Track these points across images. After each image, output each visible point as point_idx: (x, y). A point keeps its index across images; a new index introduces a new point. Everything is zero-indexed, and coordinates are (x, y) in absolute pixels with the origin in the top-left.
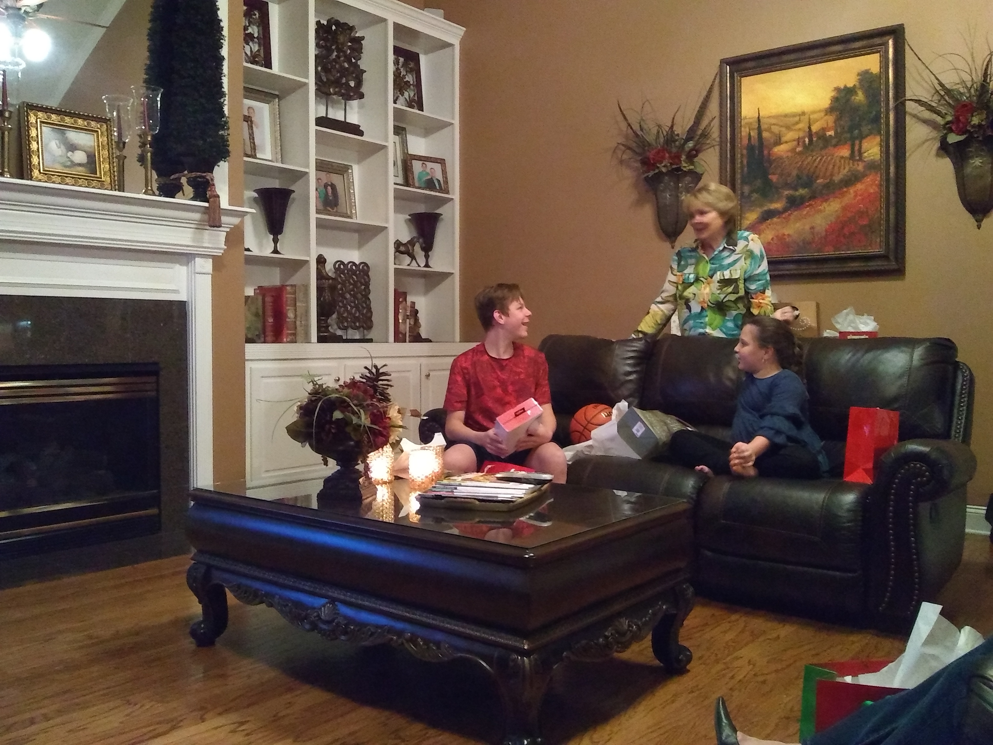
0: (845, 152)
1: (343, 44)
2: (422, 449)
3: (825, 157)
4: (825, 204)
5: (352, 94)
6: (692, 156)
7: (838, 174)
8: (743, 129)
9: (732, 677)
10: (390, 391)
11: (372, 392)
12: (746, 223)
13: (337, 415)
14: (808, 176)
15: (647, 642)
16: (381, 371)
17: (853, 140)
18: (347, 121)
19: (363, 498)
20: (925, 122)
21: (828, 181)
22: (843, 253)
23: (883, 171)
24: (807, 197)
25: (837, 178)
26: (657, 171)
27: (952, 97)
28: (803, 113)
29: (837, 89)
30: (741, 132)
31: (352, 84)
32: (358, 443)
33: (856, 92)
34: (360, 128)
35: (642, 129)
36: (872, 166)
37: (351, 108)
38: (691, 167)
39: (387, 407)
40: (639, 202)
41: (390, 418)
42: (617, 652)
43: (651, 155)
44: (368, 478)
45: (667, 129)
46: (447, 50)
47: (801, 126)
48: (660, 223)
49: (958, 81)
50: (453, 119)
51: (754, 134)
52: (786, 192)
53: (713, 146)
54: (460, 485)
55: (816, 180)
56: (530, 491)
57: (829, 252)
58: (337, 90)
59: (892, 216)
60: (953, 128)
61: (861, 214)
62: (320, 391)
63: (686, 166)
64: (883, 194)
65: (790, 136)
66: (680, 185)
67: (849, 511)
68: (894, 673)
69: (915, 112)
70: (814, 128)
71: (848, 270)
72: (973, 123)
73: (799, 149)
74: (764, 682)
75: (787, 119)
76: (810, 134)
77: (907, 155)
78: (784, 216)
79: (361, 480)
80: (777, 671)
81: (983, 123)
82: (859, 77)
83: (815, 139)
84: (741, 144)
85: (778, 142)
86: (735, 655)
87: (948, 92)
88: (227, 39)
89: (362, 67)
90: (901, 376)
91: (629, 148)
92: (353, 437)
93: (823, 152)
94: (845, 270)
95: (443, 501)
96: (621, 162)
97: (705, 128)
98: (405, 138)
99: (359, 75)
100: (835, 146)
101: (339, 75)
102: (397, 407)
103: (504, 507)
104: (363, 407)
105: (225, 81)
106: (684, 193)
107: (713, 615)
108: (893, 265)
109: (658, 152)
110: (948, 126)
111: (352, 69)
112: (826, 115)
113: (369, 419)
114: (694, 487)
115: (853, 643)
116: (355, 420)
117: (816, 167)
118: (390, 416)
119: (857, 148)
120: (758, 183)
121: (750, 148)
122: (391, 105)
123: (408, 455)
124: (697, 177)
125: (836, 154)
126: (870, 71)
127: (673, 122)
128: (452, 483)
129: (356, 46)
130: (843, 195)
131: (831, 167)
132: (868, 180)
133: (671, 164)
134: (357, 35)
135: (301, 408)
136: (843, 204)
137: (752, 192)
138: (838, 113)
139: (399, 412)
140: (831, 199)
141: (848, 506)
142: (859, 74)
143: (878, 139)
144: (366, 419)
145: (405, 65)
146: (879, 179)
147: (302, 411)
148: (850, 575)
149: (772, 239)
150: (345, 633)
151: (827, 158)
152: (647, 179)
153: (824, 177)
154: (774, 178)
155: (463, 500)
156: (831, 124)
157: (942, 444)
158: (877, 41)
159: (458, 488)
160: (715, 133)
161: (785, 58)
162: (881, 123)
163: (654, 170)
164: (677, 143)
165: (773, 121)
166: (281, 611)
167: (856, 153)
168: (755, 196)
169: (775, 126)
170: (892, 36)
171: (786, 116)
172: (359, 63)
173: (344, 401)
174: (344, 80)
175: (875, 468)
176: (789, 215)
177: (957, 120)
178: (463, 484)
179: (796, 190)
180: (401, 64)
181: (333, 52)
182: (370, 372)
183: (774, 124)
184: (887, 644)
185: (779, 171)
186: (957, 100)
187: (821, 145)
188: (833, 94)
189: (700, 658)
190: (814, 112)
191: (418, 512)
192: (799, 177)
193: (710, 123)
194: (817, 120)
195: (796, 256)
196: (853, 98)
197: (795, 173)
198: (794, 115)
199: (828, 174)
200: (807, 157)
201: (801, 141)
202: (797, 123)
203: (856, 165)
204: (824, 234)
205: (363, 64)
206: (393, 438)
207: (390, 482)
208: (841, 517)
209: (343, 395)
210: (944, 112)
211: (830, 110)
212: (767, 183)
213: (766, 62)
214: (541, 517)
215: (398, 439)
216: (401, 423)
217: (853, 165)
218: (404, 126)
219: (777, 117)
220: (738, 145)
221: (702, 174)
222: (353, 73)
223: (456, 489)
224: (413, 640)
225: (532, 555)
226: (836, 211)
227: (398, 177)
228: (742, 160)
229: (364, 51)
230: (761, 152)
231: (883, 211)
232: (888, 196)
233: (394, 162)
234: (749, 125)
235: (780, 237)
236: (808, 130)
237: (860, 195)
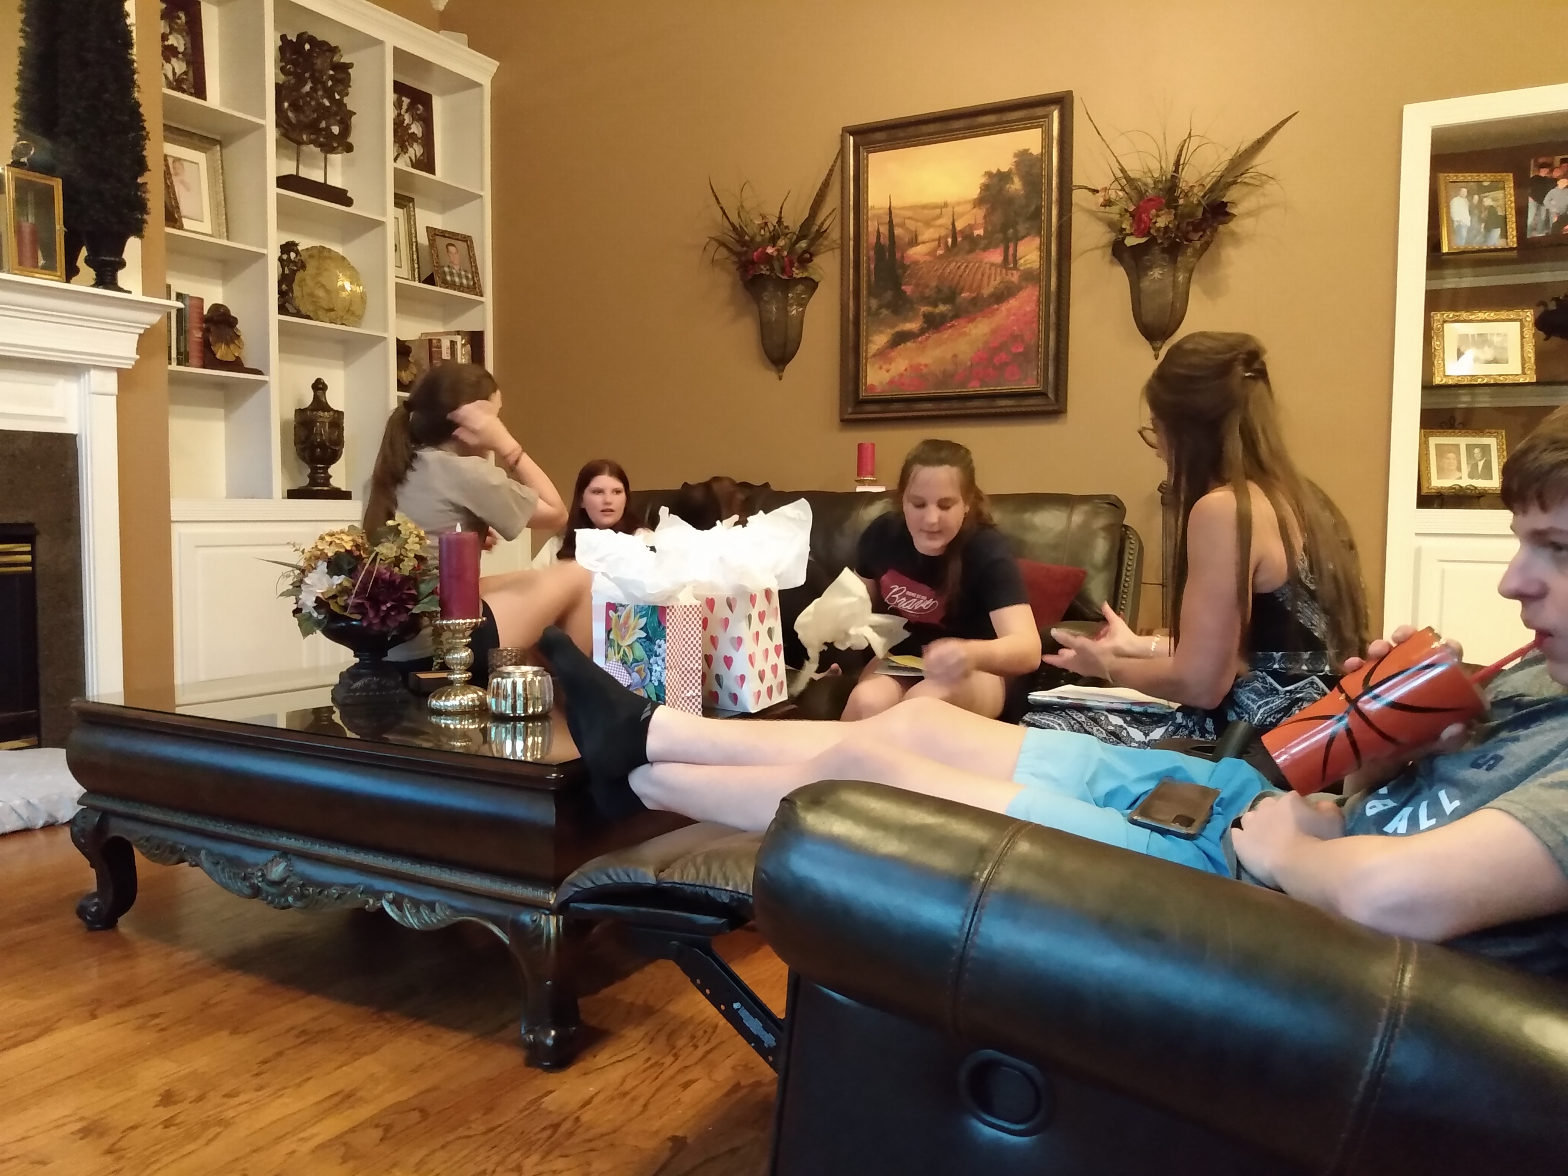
0: (996, 257)
1: (322, 72)
3: (971, 264)
4: (971, 325)
5: (335, 145)
6: (805, 259)
7: (988, 285)
8: (870, 223)
12: (873, 348)
14: (950, 287)
17: (1006, 242)
18: (328, 183)
21: (974, 295)
22: (991, 388)
23: (1043, 284)
24: (950, 315)
25: (986, 292)
27: (1134, 188)
28: (946, 205)
29: (989, 174)
30: (868, 225)
31: (336, 130)
33: (1012, 178)
34: (349, 195)
35: (741, 219)
36: (1029, 277)
37: (334, 164)
38: (805, 273)
40: (736, 316)
43: (754, 255)
45: (774, 220)
46: (473, 92)
47: (942, 221)
48: (763, 345)
49: (1143, 168)
50: (482, 190)
51: (884, 230)
52: (924, 309)
53: (832, 248)
55: (960, 293)
57: (974, 388)
58: (312, 137)
59: (1052, 343)
61: (1015, 338)
63: (798, 273)
64: (1042, 314)
65: (928, 234)
66: (790, 295)
69: (1083, 203)
70: (959, 226)
72: (1157, 224)
73: (940, 252)
75: (926, 211)
76: (954, 234)
77: (1073, 262)
78: (920, 339)
81: (1170, 225)
82: (1015, 160)
83: (959, 239)
84: (867, 243)
85: (914, 241)
87: (1131, 181)
89: (351, 107)
91: (722, 244)
93: (970, 257)
96: (714, 263)
97: (821, 224)
98: (412, 213)
99: (345, 118)
100: (985, 249)
101: (315, 115)
106: (795, 307)
108: (1052, 404)
111: (334, 108)
112: (974, 207)
117: (961, 276)
119: (1011, 252)
120: (889, 295)
121: (879, 247)
124: (812, 285)
125: (986, 260)
126: (1030, 151)
127: (781, 211)
129: (340, 76)
130: (993, 313)
131: (979, 276)
132: (1023, 294)
134: (342, 61)
136: (994, 326)
137: (880, 307)
138: (989, 205)
140: (979, 319)
142: (1016, 155)
143: (1037, 241)
145: (410, 109)
146: (1037, 293)
149: (906, 370)
151: (974, 265)
152: (745, 283)
153: (970, 290)
154: (908, 289)
156: (981, 220)
158: (1039, 111)
160: (834, 233)
161: (925, 129)
162: (1041, 221)
164: (786, 239)
165: (908, 213)
166: (210, 872)
167: (1011, 258)
168: (885, 312)
169: (912, 222)
170: (1059, 106)
171: (924, 207)
172: (346, 100)
174: (323, 124)
176: (927, 338)
179: (936, 306)
180: (405, 107)
181: (306, 83)
183: (910, 218)
185: (914, 281)
187: (967, 247)
188: (983, 180)
190: (959, 204)
192: (939, 290)
193: (827, 219)
194: (962, 215)
195: (933, 392)
196: (1008, 186)
197: (934, 283)
198: (934, 207)
199: (974, 286)
200: (950, 262)
201: (942, 241)
202: (939, 217)
203: (1010, 275)
204: (969, 363)
205: (350, 103)
211: (979, 202)
212: (900, 294)
213: (901, 133)
217: (1007, 275)
218: (410, 195)
219: (913, 208)
220: (864, 245)
221: (818, 282)
222: (336, 114)
226: (985, 335)
227: (401, 267)
228: (868, 264)
229: (351, 84)
230: (893, 254)
231: (1042, 335)
232: (1048, 315)
233: (396, 245)
234: (878, 217)
235: (915, 368)
236: (951, 227)
237: (1014, 314)
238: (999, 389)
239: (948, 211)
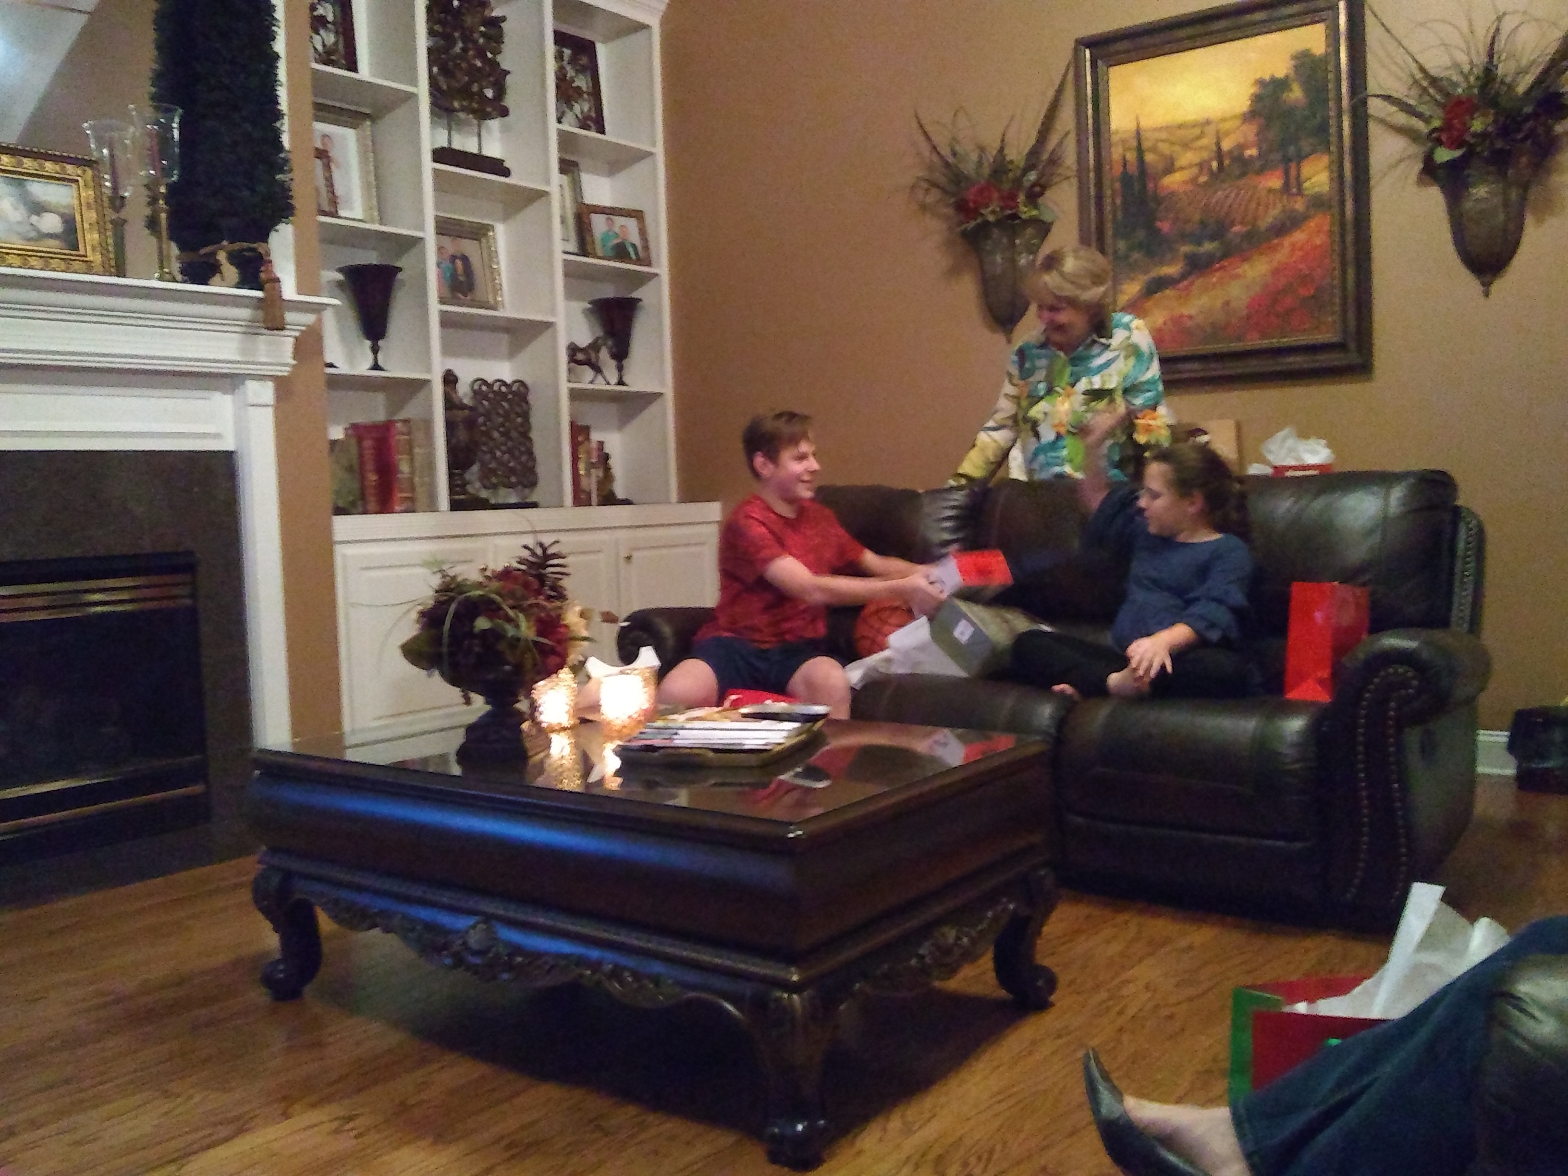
0: (1275, 182)
1: (472, 30)
2: (622, 673)
3: (1243, 192)
4: (1246, 266)
5: (489, 109)
6: (1034, 196)
7: (1266, 216)
8: (1113, 149)
9: (1121, 1013)
10: (565, 583)
11: (535, 584)
12: (1123, 300)
13: (482, 623)
14: (1217, 221)
15: (986, 963)
16: (550, 551)
17: (1286, 160)
18: (484, 153)
19: (530, 754)
20: (1400, 130)
21: (1249, 227)
22: (1275, 342)
23: (1336, 211)
24: (1218, 254)
25: (1264, 224)
26: (979, 220)
27: (1440, 90)
28: (1208, 122)
29: (1261, 83)
30: (1111, 153)
31: (489, 93)
32: (518, 668)
33: (1290, 85)
34: (506, 164)
35: (954, 154)
36: (1318, 203)
37: (489, 131)
38: (1034, 213)
39: (560, 608)
40: (954, 272)
41: (566, 626)
42: (937, 979)
43: (970, 194)
44: (537, 724)
45: (994, 152)
46: (640, 36)
47: (1204, 142)
48: (988, 305)
49: (1449, 64)
50: (654, 144)
51: (1131, 156)
52: (1185, 249)
53: (1067, 178)
54: (683, 728)
55: (1230, 228)
56: (794, 733)
57: (1254, 342)
58: (465, 103)
59: (1351, 282)
60: (1444, 138)
61: (1305, 280)
62: (452, 586)
63: (1026, 212)
64: (1337, 248)
65: (1187, 158)
66: (1017, 241)
67: (1294, 745)
68: (1372, 996)
69: (1382, 115)
70: (1226, 145)
71: (1284, 368)
72: (1473, 129)
73: (1203, 179)
74: (1171, 1017)
75: (1183, 132)
76: (1219, 155)
77: (1372, 183)
78: (1181, 285)
79: (525, 726)
80: (1190, 999)
81: (1490, 129)
82: (1293, 62)
83: (1227, 162)
84: (1111, 173)
85: (1170, 168)
86: (1125, 976)
87: (1434, 81)
88: (282, 24)
89: (504, 66)
90: (1370, 532)
91: (935, 185)
92: (510, 658)
93: (1241, 182)
94: (1279, 368)
95: (656, 754)
96: (924, 207)
97: (1054, 150)
98: (577, 178)
99: (499, 79)
100: (1261, 171)
101: (466, 79)
102: (578, 609)
103: (753, 759)
104: (522, 610)
105: (282, 93)
106: (1024, 255)
107: (1088, 917)
108: (1353, 358)
109: (981, 191)
110: (1434, 135)
111: (488, 69)
112: (1243, 123)
113: (534, 629)
114: (1052, 717)
115: (1307, 951)
116: (511, 631)
117: (1230, 206)
118: (565, 622)
119: (1293, 172)
120: (1141, 234)
121: (1126, 179)
122: (553, 126)
123: (600, 683)
124: (1044, 228)
125: (1261, 186)
126: (1311, 52)
127: (1003, 141)
128: (670, 725)
129: (493, 32)
130: (1274, 249)
131: (1253, 205)
132: (1312, 225)
133: (1002, 208)
134: (494, 14)
135: (423, 614)
136: (1275, 264)
137: (1131, 248)
138: (1262, 119)
139: (582, 615)
140: (1255, 257)
141: (1295, 738)
142: (1294, 57)
143: (1325, 160)
144: (529, 628)
145: (573, 61)
146: (1329, 222)
147: (425, 619)
148: (1298, 845)
149: (1165, 324)
150: (510, 967)
151: (1246, 193)
152: (965, 234)
153: (1242, 223)
154: (1165, 226)
155: (689, 750)
156: (1253, 138)
157: (1438, 635)
158: (1321, 3)
159: (681, 732)
160: (1070, 158)
161: (1177, 33)
162: (1329, 134)
163: (976, 220)
164: (1011, 175)
165: (1164, 135)
166: (405, 938)
167: (1293, 181)
168: (1136, 256)
169: (1167, 145)
171: (1180, 126)
172: (499, 58)
173: (493, 602)
174: (475, 88)
175: (1334, 674)
176: (1191, 284)
177: (1447, 127)
178: (688, 726)
179: (1200, 244)
180: (567, 59)
181: (454, 44)
182: (534, 554)
183: (1163, 141)
184: (1361, 950)
185: (1172, 215)
186: (1447, 95)
187: (1237, 172)
188: (1253, 90)
189: (1069, 985)
190: (1224, 120)
191: (618, 773)
192: (1203, 224)
193: (1060, 143)
194: (1230, 133)
195: (1203, 349)
196: (1285, 95)
197: (1197, 217)
198: (1194, 125)
199: (1248, 218)
200: (1215, 192)
201: (1205, 166)
202: (1198, 138)
203: (1293, 202)
204: (1245, 312)
205: (505, 61)
206: (573, 658)
207: (572, 728)
208: (1280, 754)
209: (491, 592)
210: (1428, 113)
211: (1251, 116)
212: (1154, 233)
213: (1146, 40)
214: (813, 773)
215: (582, 659)
216: (585, 633)
217: (1289, 202)
218: (573, 158)
219: (1167, 128)
220: (1107, 176)
221: (1051, 224)
222: (490, 75)
223: (676, 734)
224: (616, 974)
225: (800, 833)
226: (1264, 276)
227: (568, 240)
228: (1113, 200)
229: (506, 40)
230: (1144, 186)
231: (1337, 273)
232: (1344, 249)
233: (561, 216)
234: (1124, 141)
235: (1177, 321)
236: (1214, 148)
237: (1301, 249)
238: (1286, 341)
239: (1211, 130)
